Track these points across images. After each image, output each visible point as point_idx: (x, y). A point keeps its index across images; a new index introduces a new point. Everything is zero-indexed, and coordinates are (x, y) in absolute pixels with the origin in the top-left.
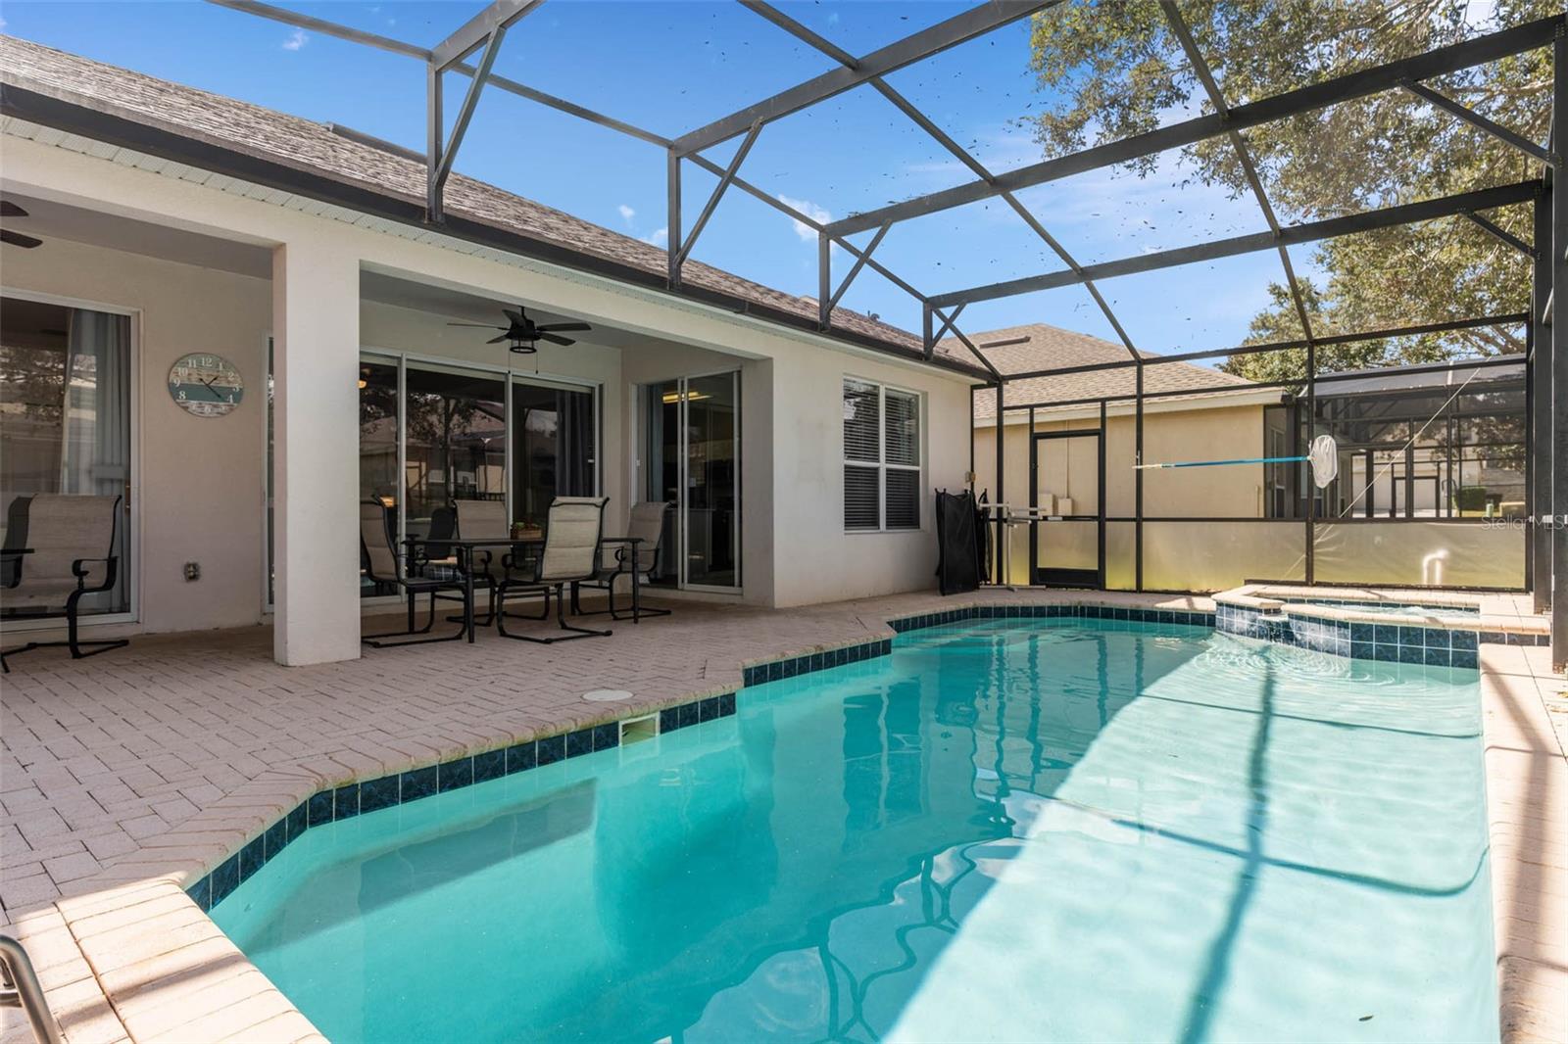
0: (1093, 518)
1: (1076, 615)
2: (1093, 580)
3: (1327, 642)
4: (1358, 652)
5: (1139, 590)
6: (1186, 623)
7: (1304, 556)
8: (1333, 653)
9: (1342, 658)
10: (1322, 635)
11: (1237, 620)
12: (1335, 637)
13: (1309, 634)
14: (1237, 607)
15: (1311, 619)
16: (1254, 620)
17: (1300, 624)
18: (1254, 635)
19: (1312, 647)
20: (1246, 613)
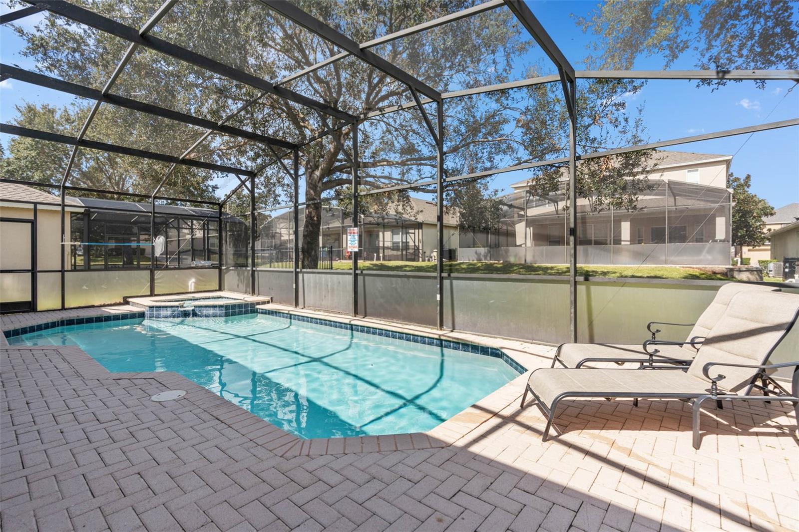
0: (28, 271)
1: (58, 326)
2: (30, 307)
3: (213, 313)
4: (227, 315)
5: (63, 308)
6: (127, 318)
7: (149, 284)
8: (217, 317)
9: (221, 318)
10: (211, 311)
11: (163, 313)
12: (218, 311)
13: (205, 312)
14: (163, 307)
15: (206, 306)
16: (174, 311)
17: (200, 309)
18: (174, 317)
19: (206, 316)
20: (169, 309)
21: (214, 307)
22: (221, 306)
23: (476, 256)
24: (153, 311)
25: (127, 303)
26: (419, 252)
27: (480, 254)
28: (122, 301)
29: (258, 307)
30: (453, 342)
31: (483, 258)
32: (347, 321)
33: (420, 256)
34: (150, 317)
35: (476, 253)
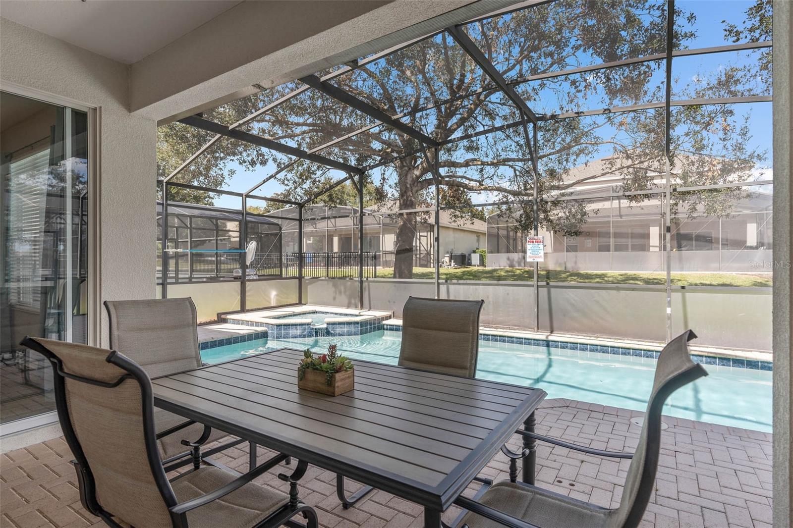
3: (348, 331)
4: (362, 333)
6: (252, 339)
7: (240, 297)
8: (353, 334)
10: (345, 329)
11: (292, 332)
12: (352, 329)
13: (338, 330)
14: (293, 325)
15: (340, 323)
16: (305, 330)
17: (333, 326)
18: (304, 336)
19: (340, 335)
20: (299, 327)
21: (349, 323)
22: (356, 323)
23: (508, 262)
24: (280, 330)
25: (225, 321)
26: (431, 258)
27: (513, 260)
28: (216, 319)
29: (385, 322)
30: (706, 357)
31: (517, 265)
32: (544, 337)
33: (432, 261)
34: (277, 337)
35: (508, 259)
